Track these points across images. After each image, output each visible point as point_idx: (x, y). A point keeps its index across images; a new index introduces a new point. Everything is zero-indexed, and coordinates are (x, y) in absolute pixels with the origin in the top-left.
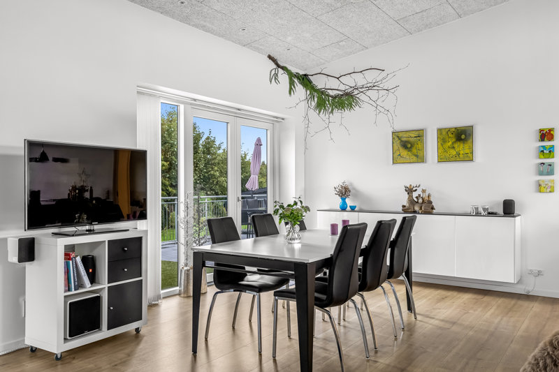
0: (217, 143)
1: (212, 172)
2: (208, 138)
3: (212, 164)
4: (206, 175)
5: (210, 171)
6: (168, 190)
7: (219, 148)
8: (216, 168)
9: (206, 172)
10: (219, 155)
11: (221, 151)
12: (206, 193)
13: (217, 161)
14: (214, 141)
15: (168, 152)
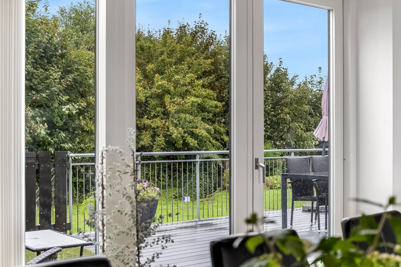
0: (290, 77)
1: (282, 116)
2: (278, 70)
3: (282, 105)
4: (274, 119)
5: (279, 114)
6: (223, 140)
7: (292, 83)
8: (287, 110)
9: (275, 116)
10: (292, 93)
11: (295, 87)
12: (275, 144)
13: (288, 100)
14: (286, 74)
15: (224, 89)
